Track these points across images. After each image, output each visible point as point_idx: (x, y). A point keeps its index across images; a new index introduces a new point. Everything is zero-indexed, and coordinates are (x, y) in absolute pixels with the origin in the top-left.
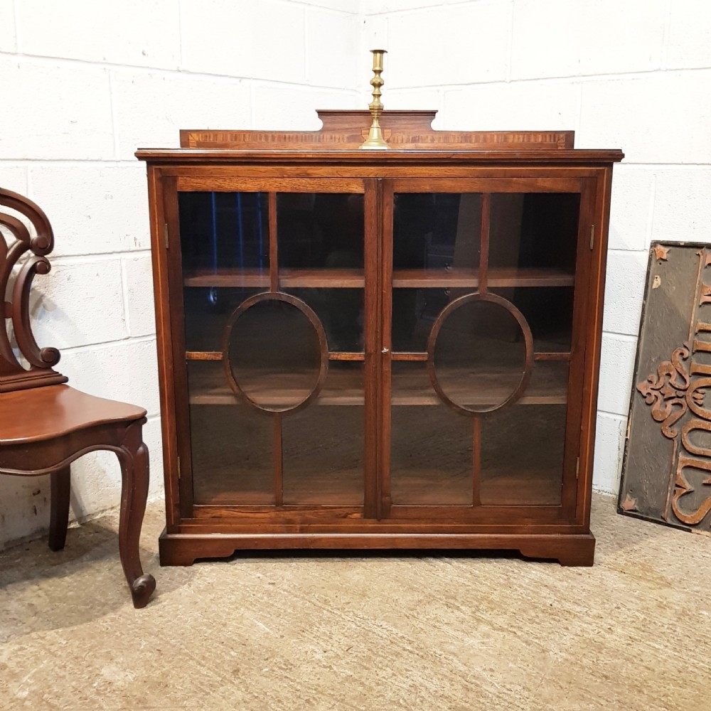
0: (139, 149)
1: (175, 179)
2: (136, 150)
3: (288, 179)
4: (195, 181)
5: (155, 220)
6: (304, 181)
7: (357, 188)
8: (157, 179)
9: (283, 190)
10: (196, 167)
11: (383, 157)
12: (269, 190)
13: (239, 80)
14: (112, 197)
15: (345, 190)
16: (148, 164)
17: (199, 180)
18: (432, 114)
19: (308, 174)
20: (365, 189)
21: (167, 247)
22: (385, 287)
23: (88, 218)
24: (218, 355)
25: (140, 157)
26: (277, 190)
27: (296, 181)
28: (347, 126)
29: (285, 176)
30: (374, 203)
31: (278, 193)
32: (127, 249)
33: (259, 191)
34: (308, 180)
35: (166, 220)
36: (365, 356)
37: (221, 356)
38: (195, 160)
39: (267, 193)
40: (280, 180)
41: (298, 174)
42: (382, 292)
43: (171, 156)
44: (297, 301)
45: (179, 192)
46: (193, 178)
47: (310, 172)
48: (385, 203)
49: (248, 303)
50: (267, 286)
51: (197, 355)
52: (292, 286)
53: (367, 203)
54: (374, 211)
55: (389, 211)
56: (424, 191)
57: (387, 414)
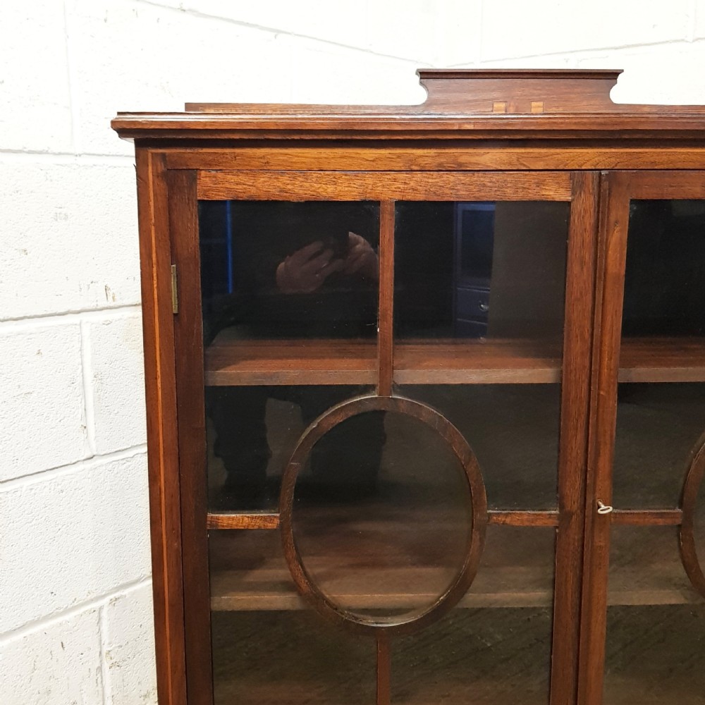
0: (119, 113)
1: (193, 175)
2: (114, 116)
3: (419, 175)
4: (235, 179)
5: (150, 257)
6: (452, 178)
7: (556, 192)
8: (156, 175)
9: (410, 197)
10: (238, 151)
11: (618, 128)
12: (382, 197)
13: (274, 34)
14: (66, 217)
15: (533, 194)
16: (139, 144)
17: (242, 178)
18: (612, 76)
19: (460, 164)
20: (573, 194)
21: (175, 311)
22: (604, 385)
23: (23, 255)
24: (271, 519)
25: (123, 130)
26: (398, 197)
27: (434, 179)
28: (469, 97)
29: (414, 168)
30: (589, 221)
31: (399, 203)
32: (92, 305)
33: (363, 198)
34: (460, 176)
35: (174, 257)
36: (559, 517)
37: (277, 521)
38: (237, 137)
39: (377, 203)
40: (402, 176)
41: (440, 165)
42: (599, 394)
43: (187, 127)
44: (429, 412)
45: (199, 201)
46: (230, 172)
47: (463, 159)
48: (612, 219)
49: (330, 418)
50: (369, 382)
51: (230, 519)
52: (417, 381)
53: (575, 218)
54: (589, 237)
55: (617, 238)
56: (690, 197)
57: (598, 627)
